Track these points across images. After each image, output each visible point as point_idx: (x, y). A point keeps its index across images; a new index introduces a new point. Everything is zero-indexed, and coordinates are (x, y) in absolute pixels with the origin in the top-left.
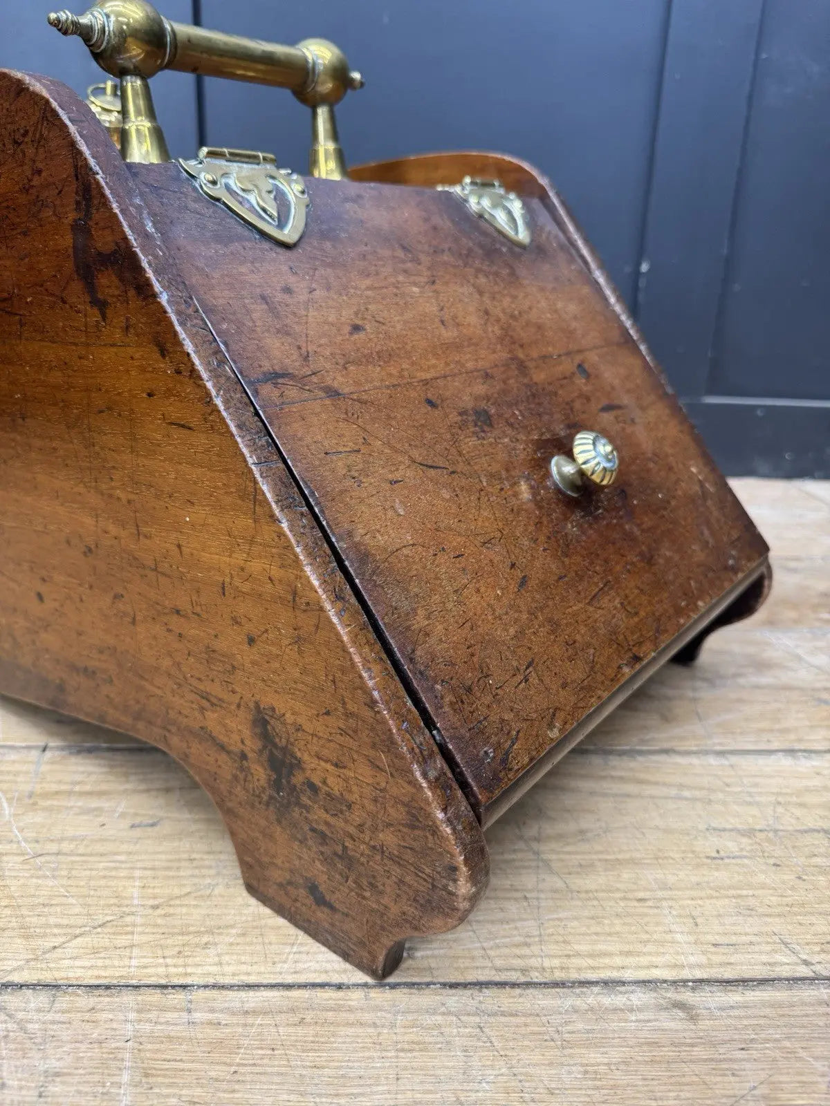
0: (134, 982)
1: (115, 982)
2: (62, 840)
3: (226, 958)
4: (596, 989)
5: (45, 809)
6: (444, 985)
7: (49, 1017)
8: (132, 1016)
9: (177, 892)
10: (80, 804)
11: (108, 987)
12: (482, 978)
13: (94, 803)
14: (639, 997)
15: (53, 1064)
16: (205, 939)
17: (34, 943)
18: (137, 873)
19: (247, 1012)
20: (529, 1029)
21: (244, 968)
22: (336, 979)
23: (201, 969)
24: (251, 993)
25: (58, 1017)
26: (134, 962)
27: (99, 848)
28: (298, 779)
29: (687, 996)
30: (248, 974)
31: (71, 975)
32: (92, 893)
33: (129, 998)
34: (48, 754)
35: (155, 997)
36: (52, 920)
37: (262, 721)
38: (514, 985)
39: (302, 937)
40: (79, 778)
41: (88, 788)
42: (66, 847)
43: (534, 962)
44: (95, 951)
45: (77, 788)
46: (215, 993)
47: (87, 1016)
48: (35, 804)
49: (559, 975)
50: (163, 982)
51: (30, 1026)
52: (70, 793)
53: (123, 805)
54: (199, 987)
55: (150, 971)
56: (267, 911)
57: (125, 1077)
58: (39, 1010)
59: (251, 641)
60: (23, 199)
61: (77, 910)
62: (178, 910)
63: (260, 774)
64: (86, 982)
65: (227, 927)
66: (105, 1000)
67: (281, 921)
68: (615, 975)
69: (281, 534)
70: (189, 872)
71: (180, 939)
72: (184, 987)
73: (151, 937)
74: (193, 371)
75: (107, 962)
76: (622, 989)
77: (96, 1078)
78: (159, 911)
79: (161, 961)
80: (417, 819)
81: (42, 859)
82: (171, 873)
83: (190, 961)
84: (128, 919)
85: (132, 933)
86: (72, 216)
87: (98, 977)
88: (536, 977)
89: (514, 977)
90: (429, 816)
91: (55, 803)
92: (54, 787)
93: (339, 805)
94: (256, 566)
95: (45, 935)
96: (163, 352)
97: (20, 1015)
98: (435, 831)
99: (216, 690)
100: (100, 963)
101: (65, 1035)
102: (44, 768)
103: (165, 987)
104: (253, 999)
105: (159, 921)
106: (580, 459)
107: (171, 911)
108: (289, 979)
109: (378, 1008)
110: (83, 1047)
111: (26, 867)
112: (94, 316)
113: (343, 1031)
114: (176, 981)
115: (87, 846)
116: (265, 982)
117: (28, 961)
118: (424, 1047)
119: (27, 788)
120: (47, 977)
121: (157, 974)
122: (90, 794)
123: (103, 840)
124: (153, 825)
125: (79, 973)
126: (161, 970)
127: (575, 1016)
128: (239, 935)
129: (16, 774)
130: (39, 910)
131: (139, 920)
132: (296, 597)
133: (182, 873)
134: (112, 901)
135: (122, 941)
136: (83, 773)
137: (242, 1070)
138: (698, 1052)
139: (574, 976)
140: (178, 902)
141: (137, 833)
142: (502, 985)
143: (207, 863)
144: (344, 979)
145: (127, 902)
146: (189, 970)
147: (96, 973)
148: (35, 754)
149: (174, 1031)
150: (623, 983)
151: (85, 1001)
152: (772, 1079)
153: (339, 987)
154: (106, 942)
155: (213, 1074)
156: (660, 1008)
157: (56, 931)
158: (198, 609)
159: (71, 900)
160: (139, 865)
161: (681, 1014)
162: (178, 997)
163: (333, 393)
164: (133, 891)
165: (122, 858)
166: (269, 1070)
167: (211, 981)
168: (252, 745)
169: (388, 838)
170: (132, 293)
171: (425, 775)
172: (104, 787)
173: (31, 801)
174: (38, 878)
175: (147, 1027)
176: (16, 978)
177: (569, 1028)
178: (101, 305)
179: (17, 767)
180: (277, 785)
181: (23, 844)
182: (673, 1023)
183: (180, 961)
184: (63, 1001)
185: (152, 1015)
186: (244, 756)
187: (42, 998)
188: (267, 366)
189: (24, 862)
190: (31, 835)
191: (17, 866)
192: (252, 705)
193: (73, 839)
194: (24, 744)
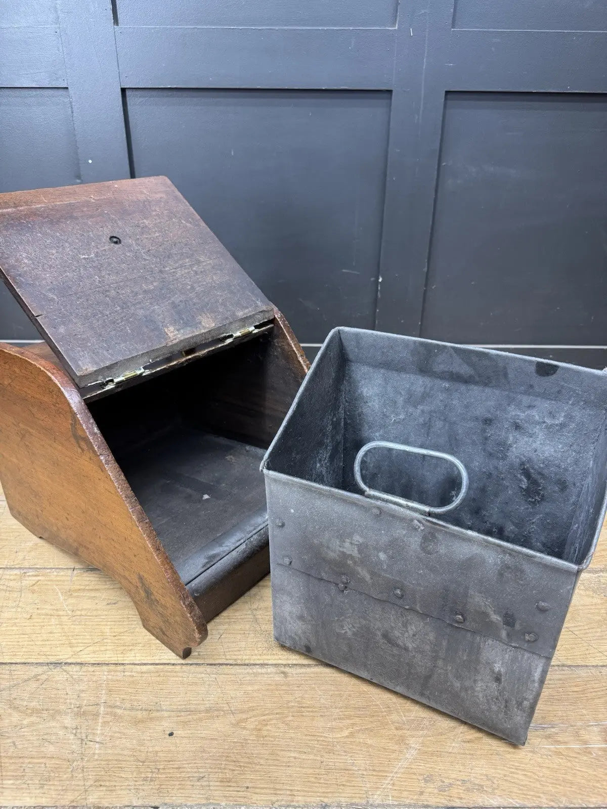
0: (107, 662)
1: (101, 662)
2: (82, 610)
3: (137, 655)
4: (257, 666)
5: (75, 597)
6: (208, 664)
7: (80, 673)
8: (106, 673)
9: (122, 630)
10: (88, 595)
11: (98, 664)
12: (221, 662)
13: (93, 594)
14: (271, 669)
15: (81, 688)
16: (131, 648)
17: (74, 649)
18: (109, 623)
19: (142, 673)
20: (231, 679)
21: (143, 658)
22: (173, 662)
23: (129, 658)
24: (144, 666)
25: (83, 674)
26: (107, 656)
27: (95, 613)
28: (153, 597)
29: (287, 670)
30: (144, 660)
31: (86, 660)
32: (93, 631)
33: (105, 668)
34: (75, 572)
35: (112, 667)
36: (80, 641)
37: (141, 579)
38: (231, 665)
39: (164, 647)
40: (87, 583)
41: (91, 588)
42: (83, 613)
43: (240, 657)
44: (94, 652)
45: (87, 588)
46: (133, 666)
47: (92, 673)
48: (71, 595)
49: (247, 662)
50: (116, 662)
51: (74, 676)
52: (84, 590)
53: (104, 595)
54: (128, 664)
55: (112, 659)
56: (154, 638)
57: (104, 692)
58: (77, 672)
59: (135, 556)
61: (88, 637)
62: (122, 637)
63: (143, 593)
64: (91, 662)
65: (139, 643)
66: (97, 668)
67: (158, 641)
68: (266, 662)
70: (127, 623)
71: (123, 648)
72: (123, 664)
73: (113, 647)
74: (111, 479)
75: (98, 656)
76: (266, 667)
77: (95, 692)
78: (116, 638)
79: (116, 655)
81: (76, 617)
82: (120, 623)
83: (125, 655)
84: (105, 641)
85: (106, 646)
86: (71, 422)
87: (96, 661)
88: (239, 662)
89: (231, 662)
91: (79, 594)
92: (78, 587)
93: (165, 607)
94: (134, 536)
95: (78, 646)
97: (71, 673)
99: (127, 566)
100: (96, 656)
101: (85, 679)
102: (75, 578)
103: (117, 664)
104: (144, 668)
105: (116, 641)
107: (120, 637)
108: (157, 662)
109: (184, 672)
110: (91, 683)
111: (70, 621)
112: (79, 450)
113: (172, 679)
114: (120, 662)
115: (91, 612)
116: (149, 663)
117: (72, 655)
118: (196, 684)
119: (67, 588)
120: (79, 661)
121: (114, 660)
122: (92, 590)
123: (96, 610)
124: (115, 604)
125: (89, 659)
126: (116, 659)
127: (247, 675)
128: (142, 647)
129: (64, 581)
130: (75, 637)
131: (109, 641)
132: (145, 548)
133: (124, 623)
134: (99, 634)
135: (103, 648)
136: (89, 580)
137: (139, 690)
138: (283, 688)
139: (252, 662)
140: (122, 634)
141: (109, 607)
142: (227, 664)
143: (133, 619)
144: (175, 662)
145: (105, 634)
146: (125, 658)
147: (94, 659)
148: (70, 572)
149: (118, 678)
150: (268, 665)
151: (91, 669)
152: (304, 696)
153: (173, 664)
154: (98, 649)
155: (130, 691)
156: (276, 673)
157: (81, 645)
158: (119, 541)
159: (86, 634)
160: (110, 620)
161: (283, 675)
162: (120, 668)
164: (107, 630)
165: (103, 617)
166: (148, 690)
167: (132, 662)
172: (97, 587)
173: (69, 593)
174: (74, 625)
175: (110, 677)
176: (69, 661)
177: (244, 679)
178: (82, 449)
179: (64, 578)
181: (68, 612)
182: (279, 678)
183: (122, 656)
184: (84, 669)
185: (113, 673)
187: (78, 668)
189: (69, 619)
190: (71, 608)
191: (67, 621)
192: (137, 573)
193: (86, 610)
194: (66, 567)
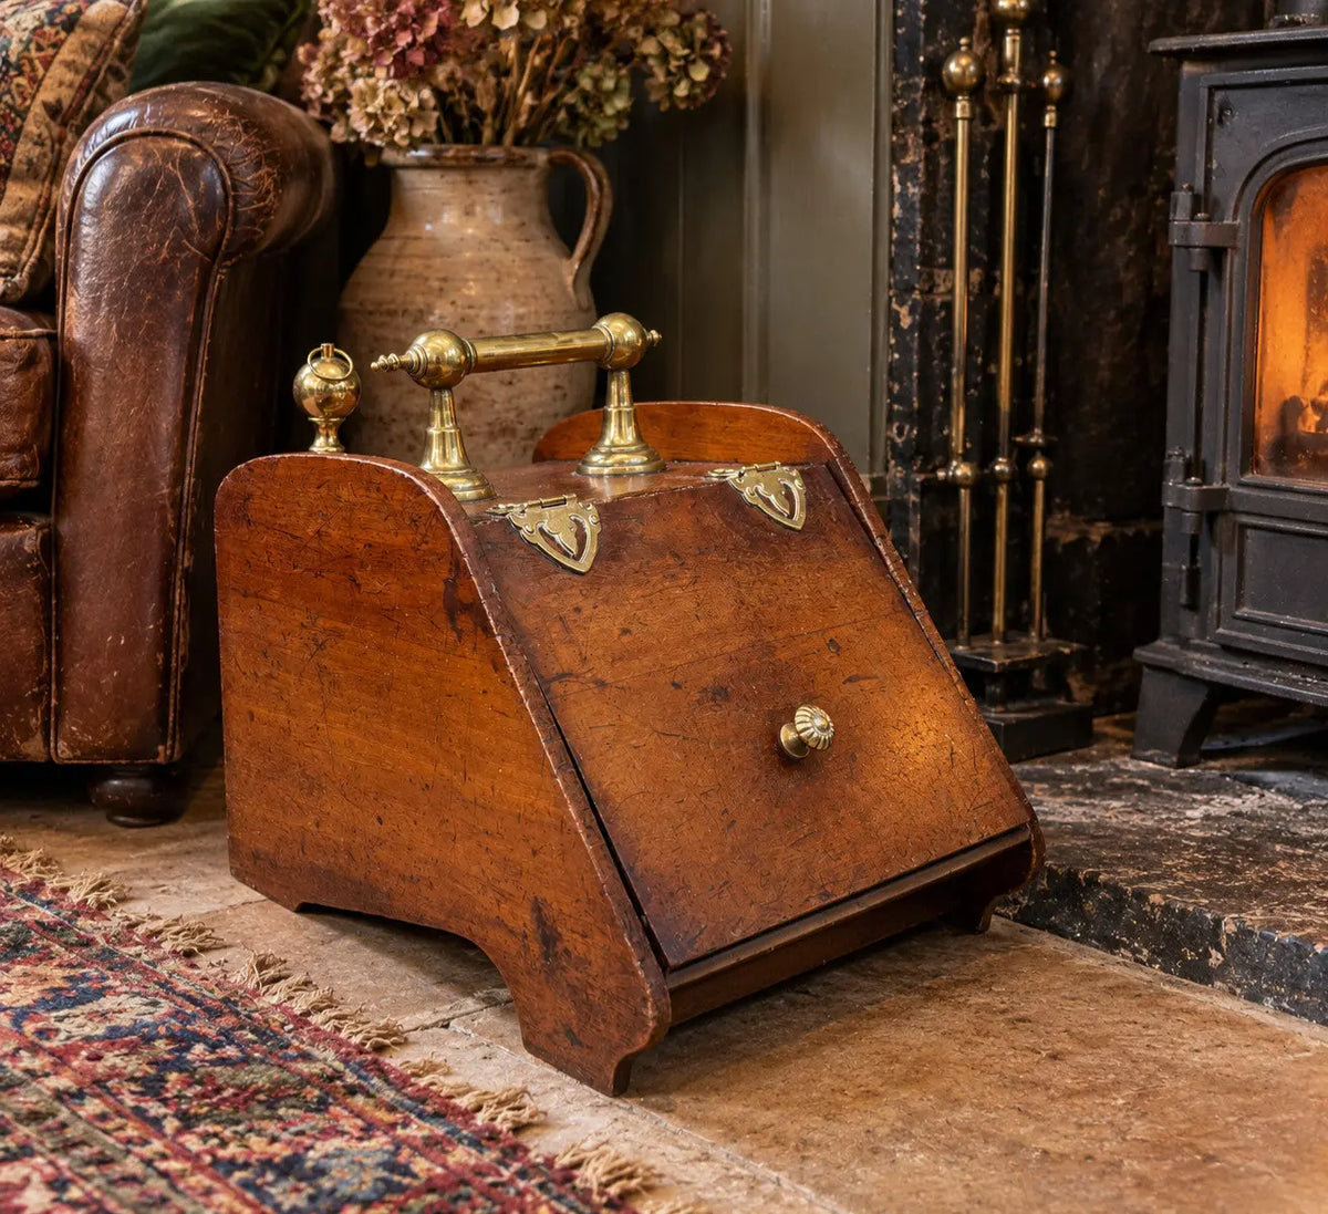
28: (560, 947)
37: (537, 908)
59: (535, 853)
60: (412, 554)
63: (536, 947)
69: (556, 786)
74: (513, 684)
80: (627, 970)
86: (445, 575)
90: (631, 965)
93: (584, 962)
94: (541, 804)
96: (496, 670)
98: (634, 974)
99: (507, 887)
106: (799, 727)
112: (453, 637)
132: (563, 825)
158: (501, 831)
163: (602, 684)
168: (531, 927)
169: (611, 983)
170: (480, 632)
171: (630, 940)
178: (460, 633)
180: (546, 956)
186: (526, 937)
188: (557, 669)
192: (532, 898)
